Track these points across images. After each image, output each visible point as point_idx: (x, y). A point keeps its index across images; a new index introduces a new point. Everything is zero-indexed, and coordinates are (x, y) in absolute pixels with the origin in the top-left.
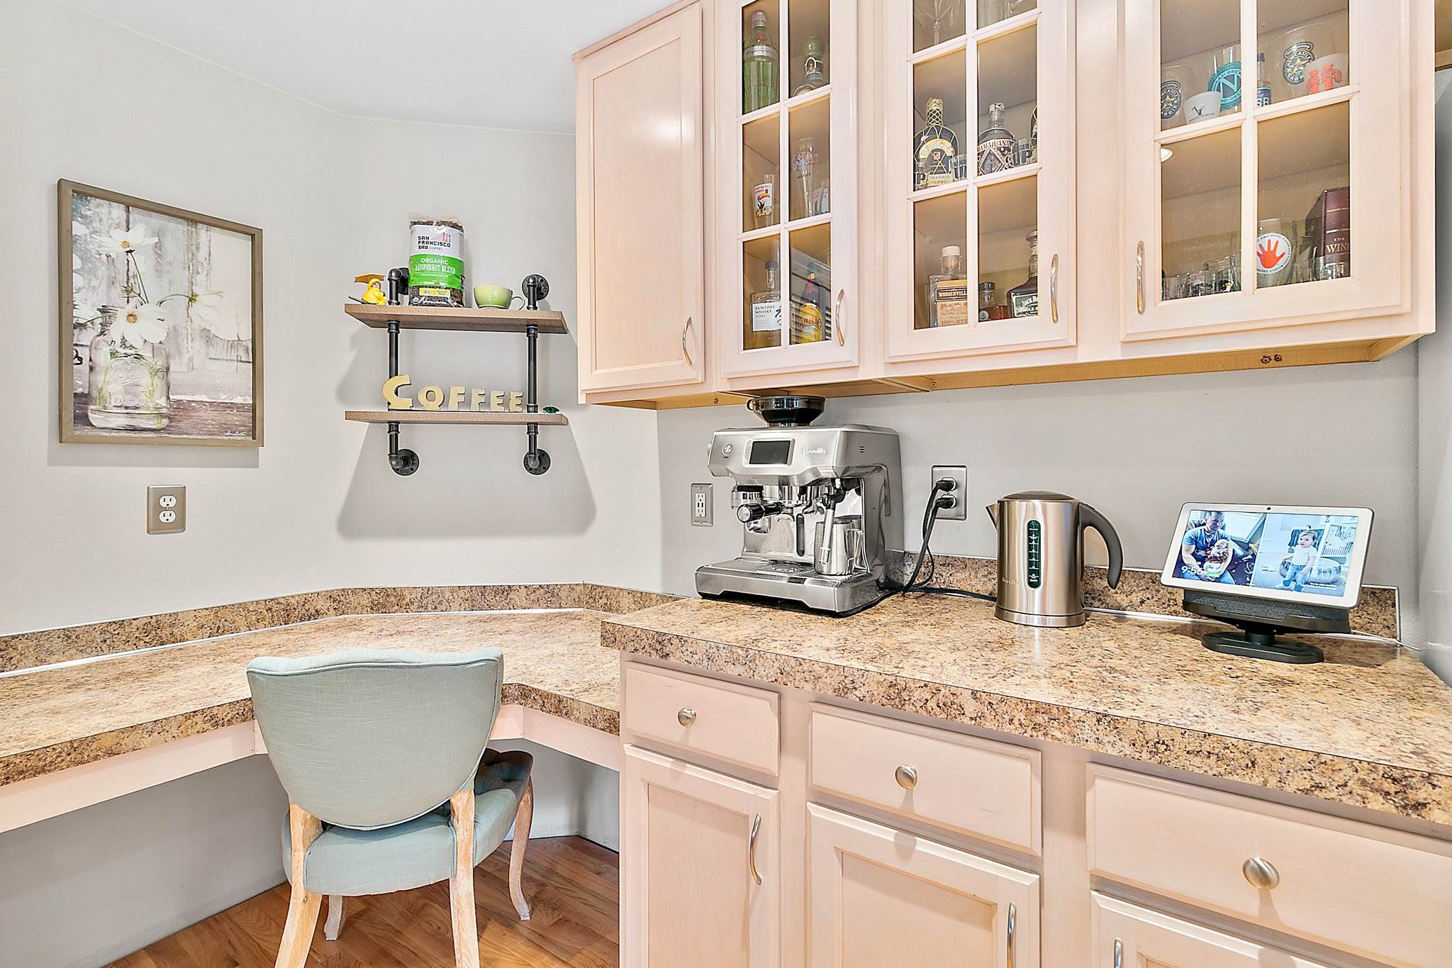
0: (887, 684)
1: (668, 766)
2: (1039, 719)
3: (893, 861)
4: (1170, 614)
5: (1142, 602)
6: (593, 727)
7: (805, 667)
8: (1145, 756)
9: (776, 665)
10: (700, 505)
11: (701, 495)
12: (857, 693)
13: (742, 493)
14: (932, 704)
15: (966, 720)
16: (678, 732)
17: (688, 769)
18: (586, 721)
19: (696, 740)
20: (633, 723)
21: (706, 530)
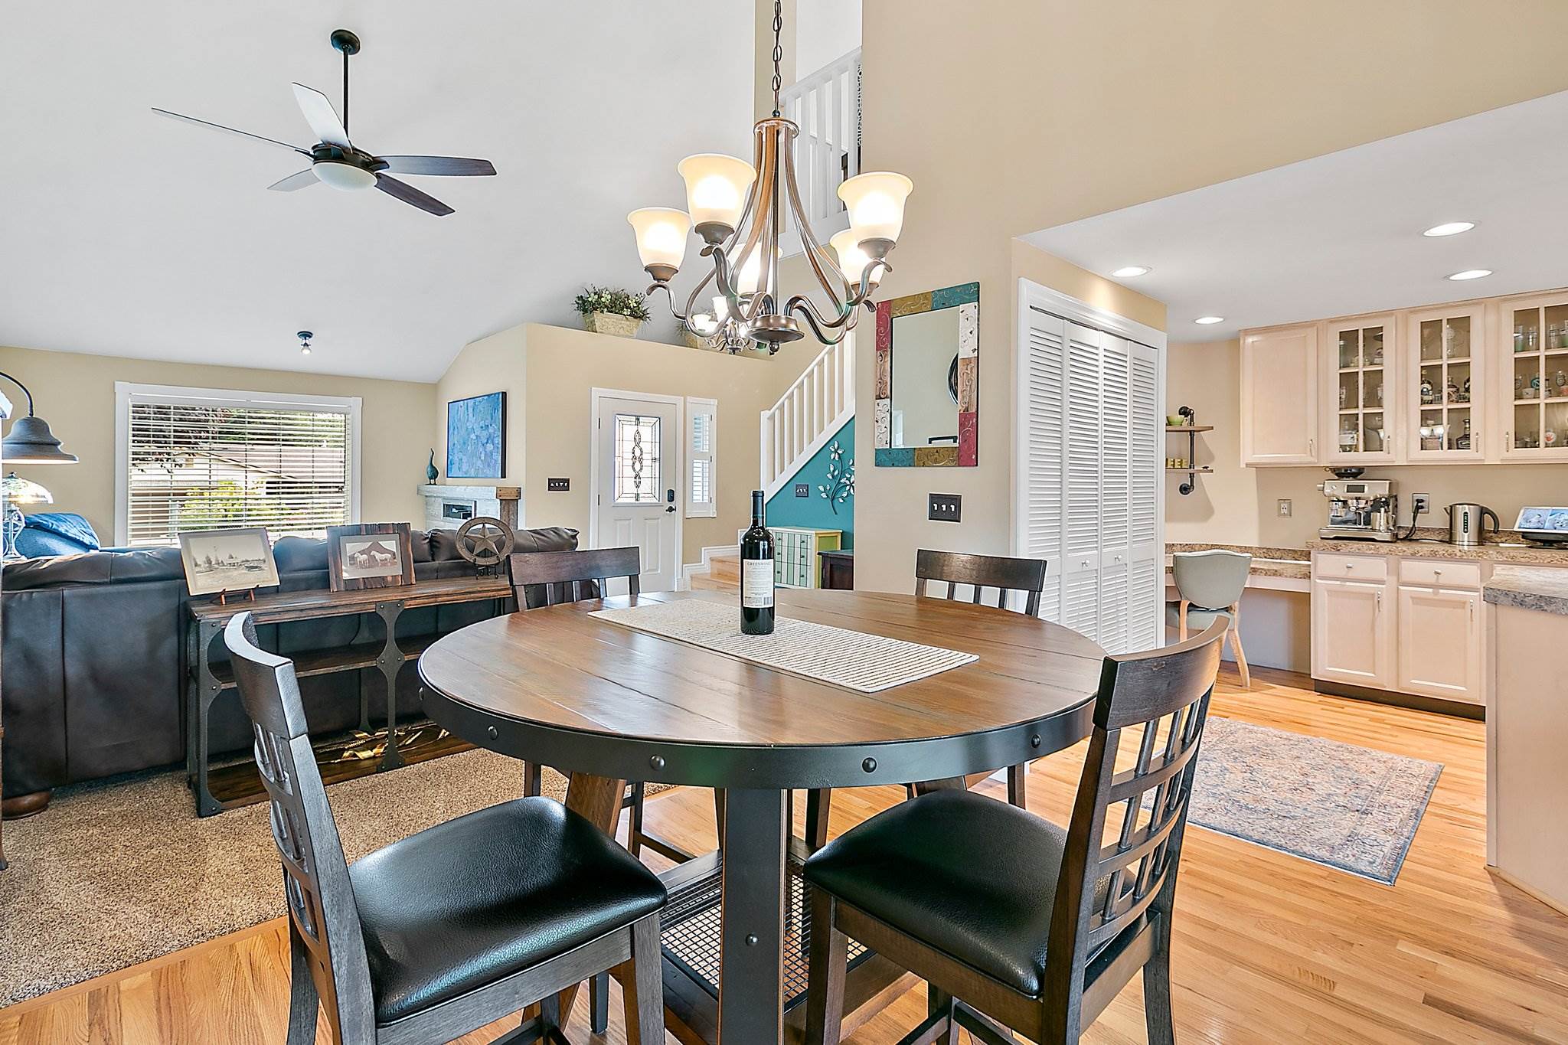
1: (1339, 583)
2: (1480, 554)
3: (1432, 596)
6: (1299, 580)
10: (1284, 508)
11: (1285, 504)
12: (1419, 554)
13: (1335, 503)
14: (1446, 554)
15: (1457, 557)
16: (1343, 573)
17: (1348, 583)
18: (1291, 577)
19: (1351, 574)
20: (1321, 572)
21: (1287, 519)
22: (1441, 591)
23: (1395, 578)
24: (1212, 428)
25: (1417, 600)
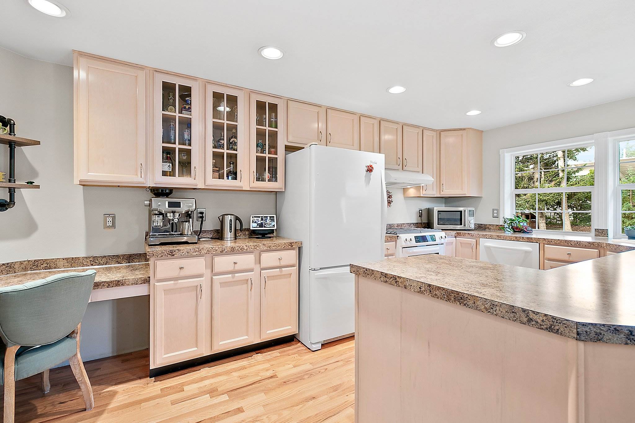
0: (231, 248)
1: (173, 283)
2: (255, 247)
3: (231, 280)
4: (245, 236)
5: (241, 235)
6: (136, 284)
7: (214, 249)
8: (268, 248)
9: (207, 250)
10: (109, 221)
11: (109, 218)
12: (225, 251)
13: (157, 216)
14: (239, 249)
15: (245, 250)
16: (175, 273)
17: (180, 281)
18: (132, 284)
19: (183, 273)
20: (159, 275)
21: (112, 230)
22: (236, 275)
23: (210, 271)
24: (38, 143)
25: (224, 284)
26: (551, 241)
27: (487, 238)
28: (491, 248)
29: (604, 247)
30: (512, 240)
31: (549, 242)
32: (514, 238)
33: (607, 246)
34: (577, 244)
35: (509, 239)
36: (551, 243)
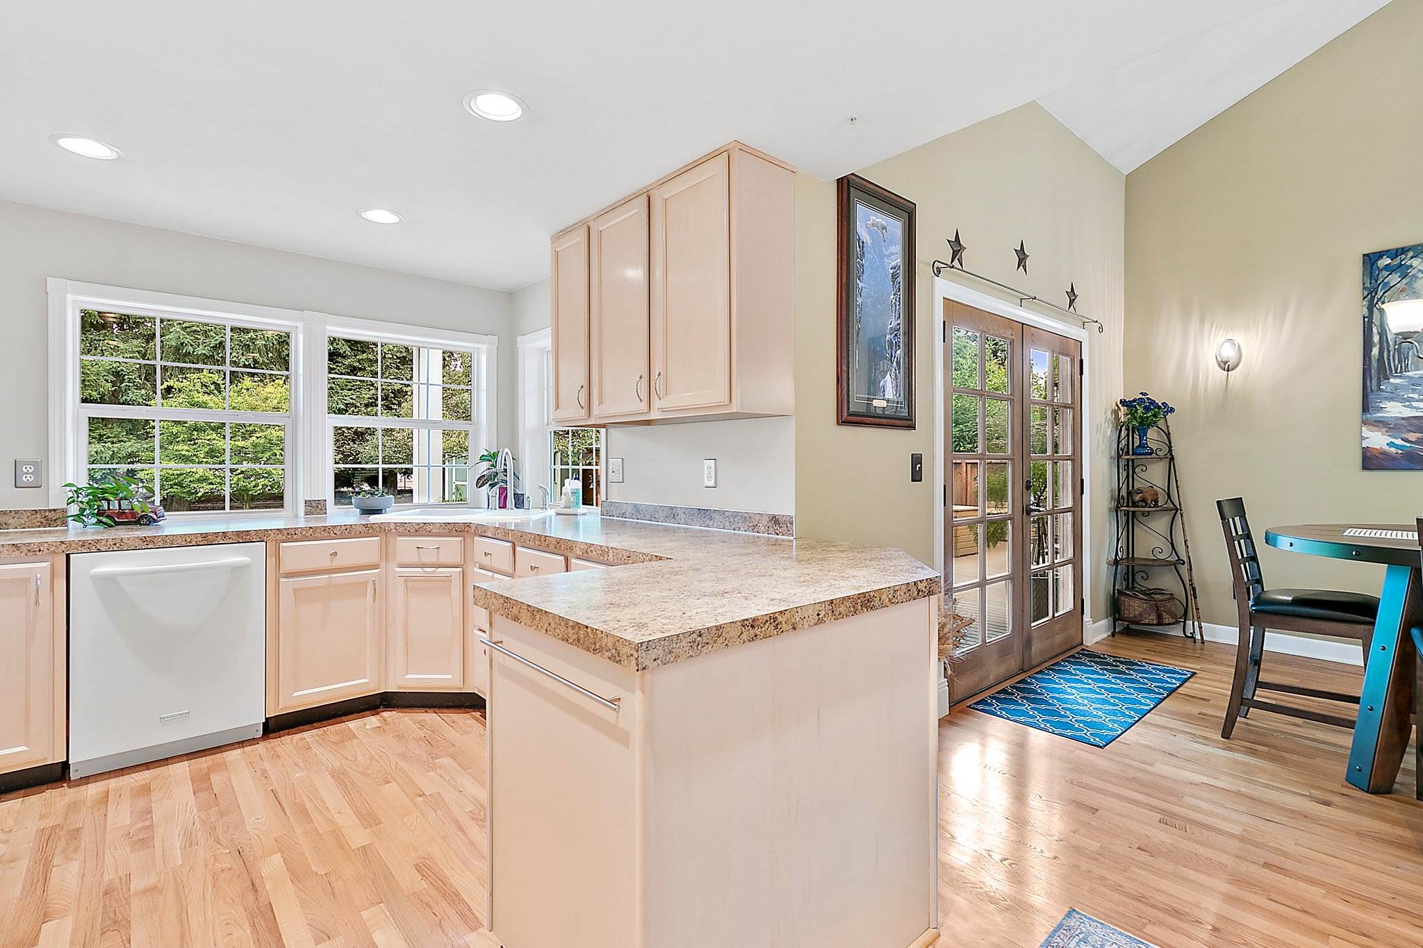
26: (294, 533)
27: (99, 551)
28: (118, 578)
29: (391, 529)
30: (194, 543)
31: (290, 537)
32: (200, 539)
33: (398, 528)
34: (346, 532)
35: (184, 543)
36: (295, 537)
